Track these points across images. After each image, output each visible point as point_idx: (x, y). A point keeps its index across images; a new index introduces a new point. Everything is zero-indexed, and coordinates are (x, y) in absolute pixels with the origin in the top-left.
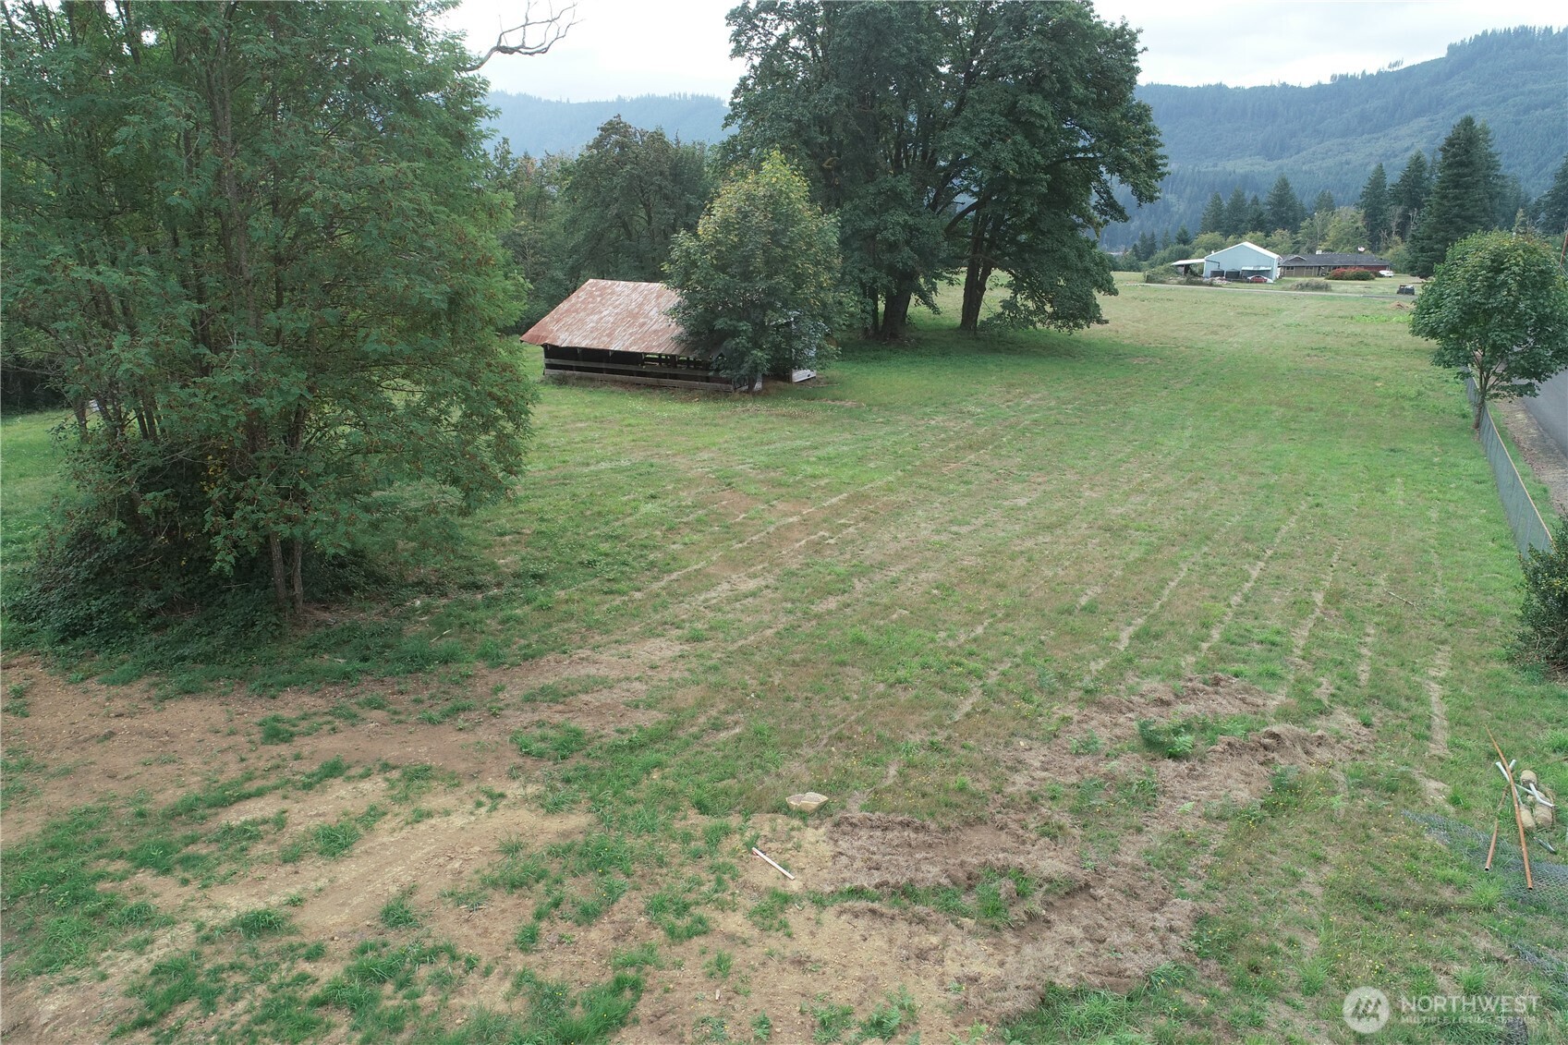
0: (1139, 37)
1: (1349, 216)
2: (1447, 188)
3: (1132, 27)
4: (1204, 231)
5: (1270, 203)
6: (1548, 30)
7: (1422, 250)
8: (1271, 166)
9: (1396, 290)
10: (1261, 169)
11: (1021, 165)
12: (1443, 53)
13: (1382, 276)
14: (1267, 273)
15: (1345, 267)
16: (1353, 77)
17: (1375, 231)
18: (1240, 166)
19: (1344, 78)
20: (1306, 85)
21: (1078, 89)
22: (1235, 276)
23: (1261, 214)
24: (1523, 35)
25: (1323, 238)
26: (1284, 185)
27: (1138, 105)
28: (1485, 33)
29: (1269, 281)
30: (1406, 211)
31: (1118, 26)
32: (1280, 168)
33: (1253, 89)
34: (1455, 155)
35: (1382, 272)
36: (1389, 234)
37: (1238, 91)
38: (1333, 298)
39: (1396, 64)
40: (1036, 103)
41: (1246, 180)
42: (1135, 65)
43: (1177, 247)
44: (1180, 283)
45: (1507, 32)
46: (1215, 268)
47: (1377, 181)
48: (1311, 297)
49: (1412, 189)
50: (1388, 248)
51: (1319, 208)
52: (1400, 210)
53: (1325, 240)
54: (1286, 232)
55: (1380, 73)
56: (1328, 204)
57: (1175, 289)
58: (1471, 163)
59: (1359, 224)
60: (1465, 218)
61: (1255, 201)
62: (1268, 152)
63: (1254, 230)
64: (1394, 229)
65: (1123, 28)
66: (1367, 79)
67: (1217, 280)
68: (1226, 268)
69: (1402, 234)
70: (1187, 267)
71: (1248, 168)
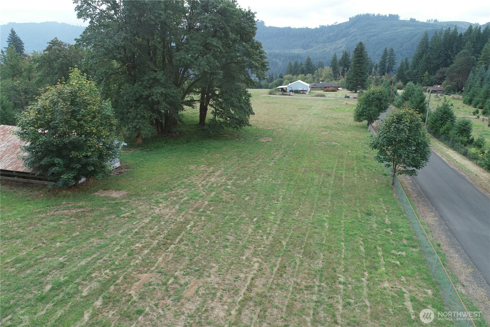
0: (255, 15)
1: (327, 70)
2: (356, 64)
3: (253, 11)
4: (287, 74)
5: (305, 65)
6: (374, 15)
7: (350, 83)
8: (305, 51)
9: (344, 96)
10: (302, 52)
11: (211, 67)
12: (348, 20)
13: (339, 90)
14: (306, 91)
15: (329, 87)
16: (325, 26)
17: (335, 75)
18: (296, 51)
19: (323, 26)
20: (313, 28)
21: (232, 36)
22: (297, 92)
23: (303, 69)
24: (368, 15)
25: (321, 76)
26: (309, 59)
27: (257, 42)
28: (358, 15)
29: (307, 93)
30: (343, 68)
31: (247, 10)
32: (307, 52)
33: (299, 29)
34: (358, 54)
35: (339, 89)
36: (339, 75)
37: (295, 29)
38: (326, 100)
39: (336, 23)
40: (215, 42)
41: (298, 56)
42: (255, 26)
43: (279, 79)
44: (280, 95)
45: (364, 15)
46: (290, 89)
47: (335, 59)
48: (320, 100)
49: (345, 62)
50: (339, 79)
51: (319, 67)
52: (342, 68)
53: (322, 77)
54: (310, 75)
55: (332, 25)
56: (321, 65)
57: (278, 97)
58: (362, 56)
59: (331, 72)
60: (362, 73)
61: (301, 64)
62: (304, 47)
63: (301, 74)
64: (341, 74)
65: (249, 11)
66: (329, 27)
67: (291, 93)
68: (294, 89)
69: (343, 75)
70: (282, 89)
71: (298, 52)
